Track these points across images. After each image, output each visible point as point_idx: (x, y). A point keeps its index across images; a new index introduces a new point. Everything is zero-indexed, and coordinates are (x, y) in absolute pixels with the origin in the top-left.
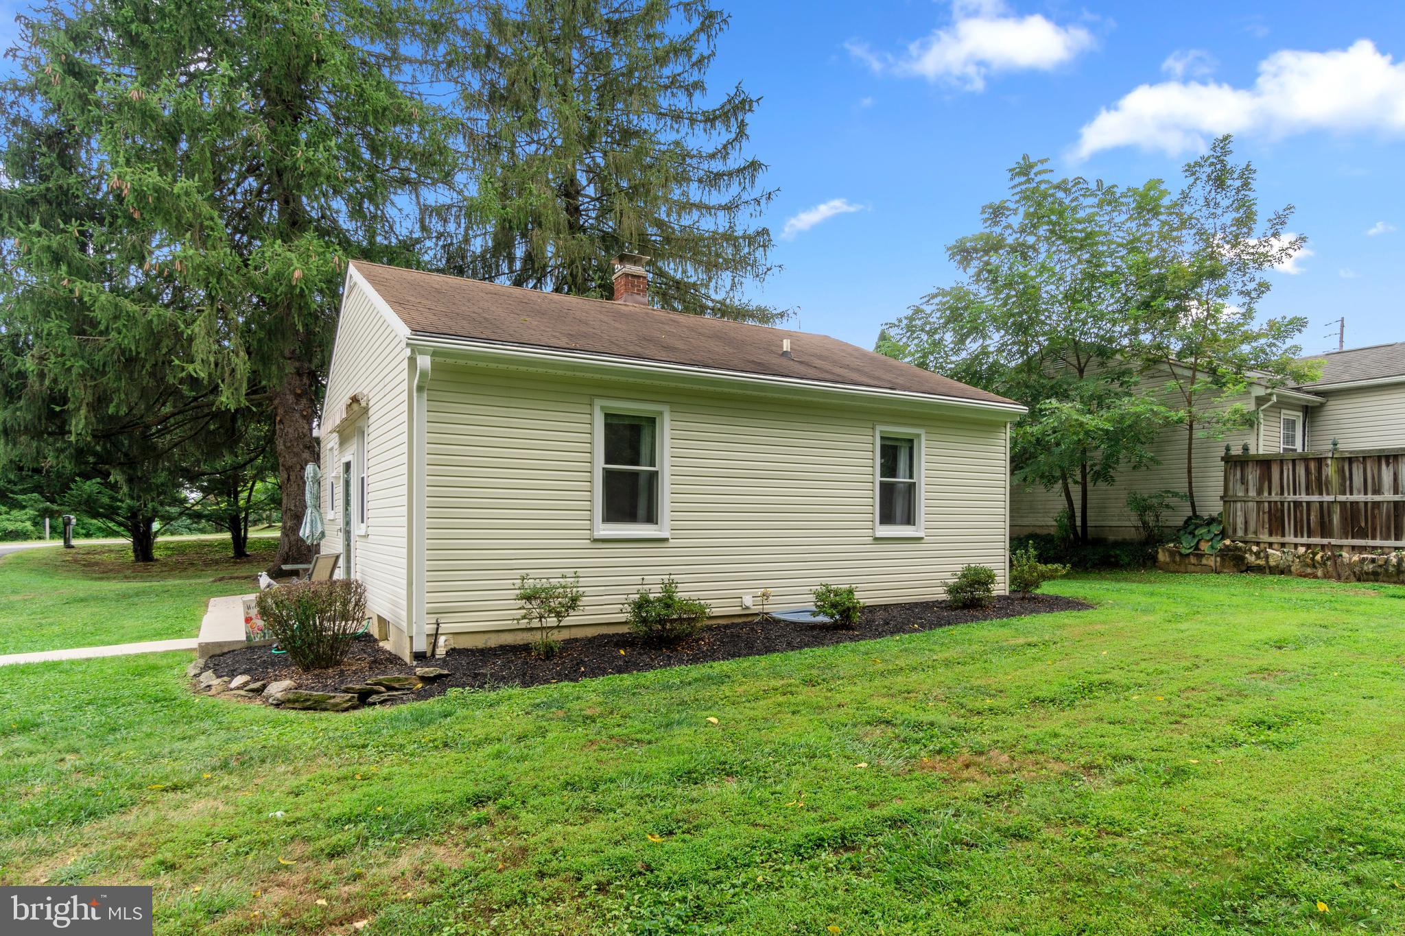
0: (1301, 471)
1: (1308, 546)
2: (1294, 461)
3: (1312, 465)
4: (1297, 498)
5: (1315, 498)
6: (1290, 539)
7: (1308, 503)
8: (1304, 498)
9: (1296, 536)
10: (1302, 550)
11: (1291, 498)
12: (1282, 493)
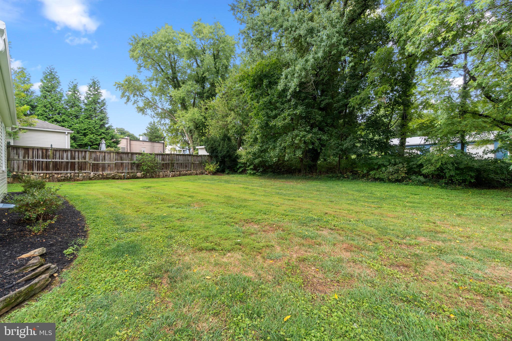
0: (40, 152)
1: (44, 173)
2: (38, 149)
3: (44, 151)
4: (39, 160)
5: (45, 160)
6: (35, 171)
7: (42, 161)
8: (41, 160)
9: (37, 171)
10: (42, 175)
11: (37, 160)
12: (33, 158)
